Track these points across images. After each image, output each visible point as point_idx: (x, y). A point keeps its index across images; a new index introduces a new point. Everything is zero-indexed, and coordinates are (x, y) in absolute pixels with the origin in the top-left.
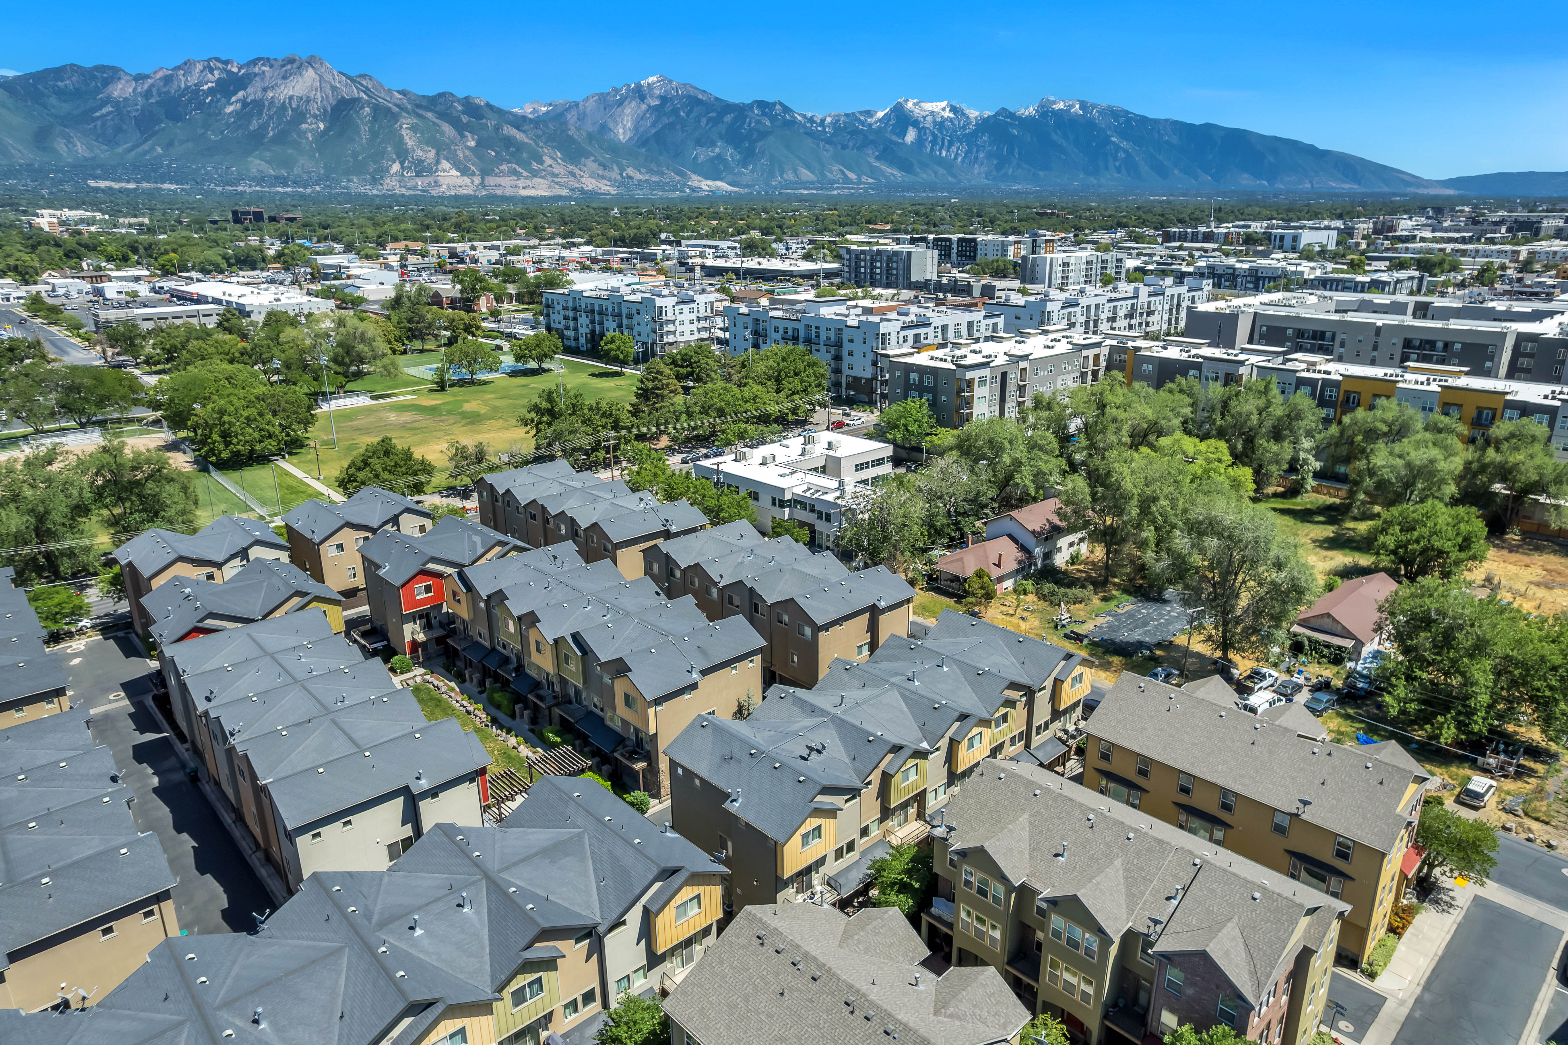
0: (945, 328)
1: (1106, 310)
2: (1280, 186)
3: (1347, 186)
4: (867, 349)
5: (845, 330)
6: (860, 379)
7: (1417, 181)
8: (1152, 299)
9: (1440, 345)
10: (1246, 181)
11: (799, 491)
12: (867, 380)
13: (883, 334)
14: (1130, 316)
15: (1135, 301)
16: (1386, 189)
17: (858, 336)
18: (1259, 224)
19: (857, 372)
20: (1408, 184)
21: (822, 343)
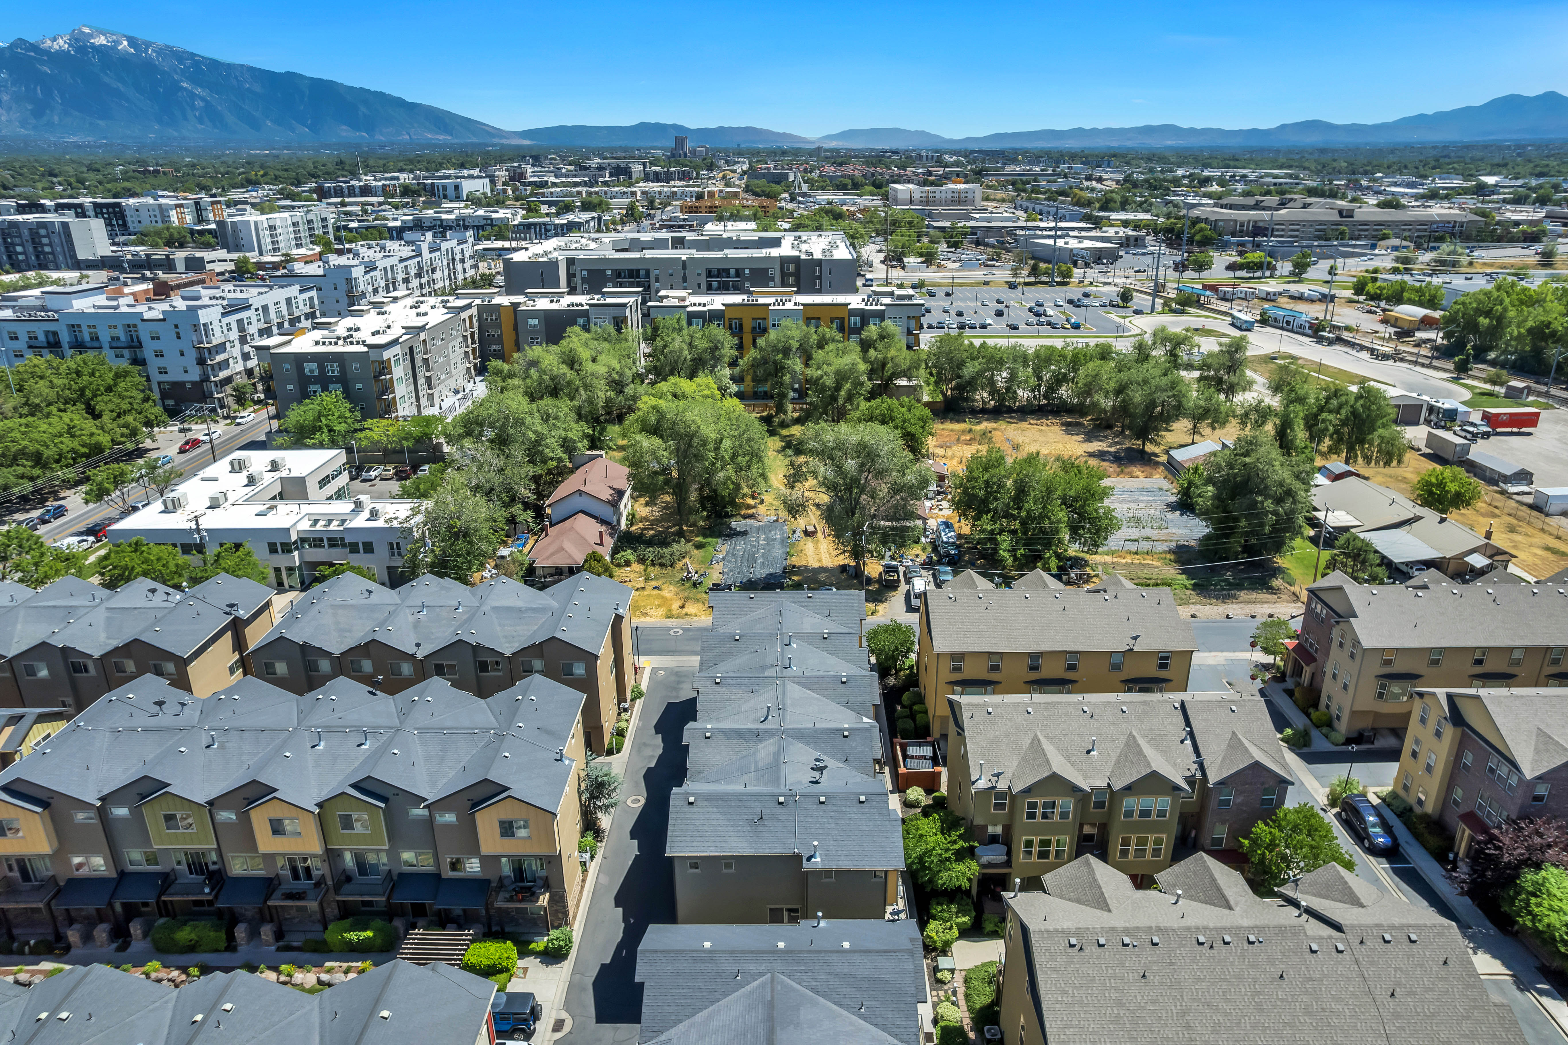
0: (265, 308)
1: (400, 271)
2: (380, 138)
3: (441, 137)
4: (183, 345)
5: (141, 326)
6: (182, 384)
7: (499, 133)
8: (433, 255)
9: (732, 272)
10: (345, 133)
11: (305, 525)
12: (194, 383)
13: (204, 325)
14: (419, 275)
15: (419, 259)
16: (475, 140)
17: (167, 333)
18: (406, 176)
19: (175, 375)
20: (492, 135)
21: (106, 346)
